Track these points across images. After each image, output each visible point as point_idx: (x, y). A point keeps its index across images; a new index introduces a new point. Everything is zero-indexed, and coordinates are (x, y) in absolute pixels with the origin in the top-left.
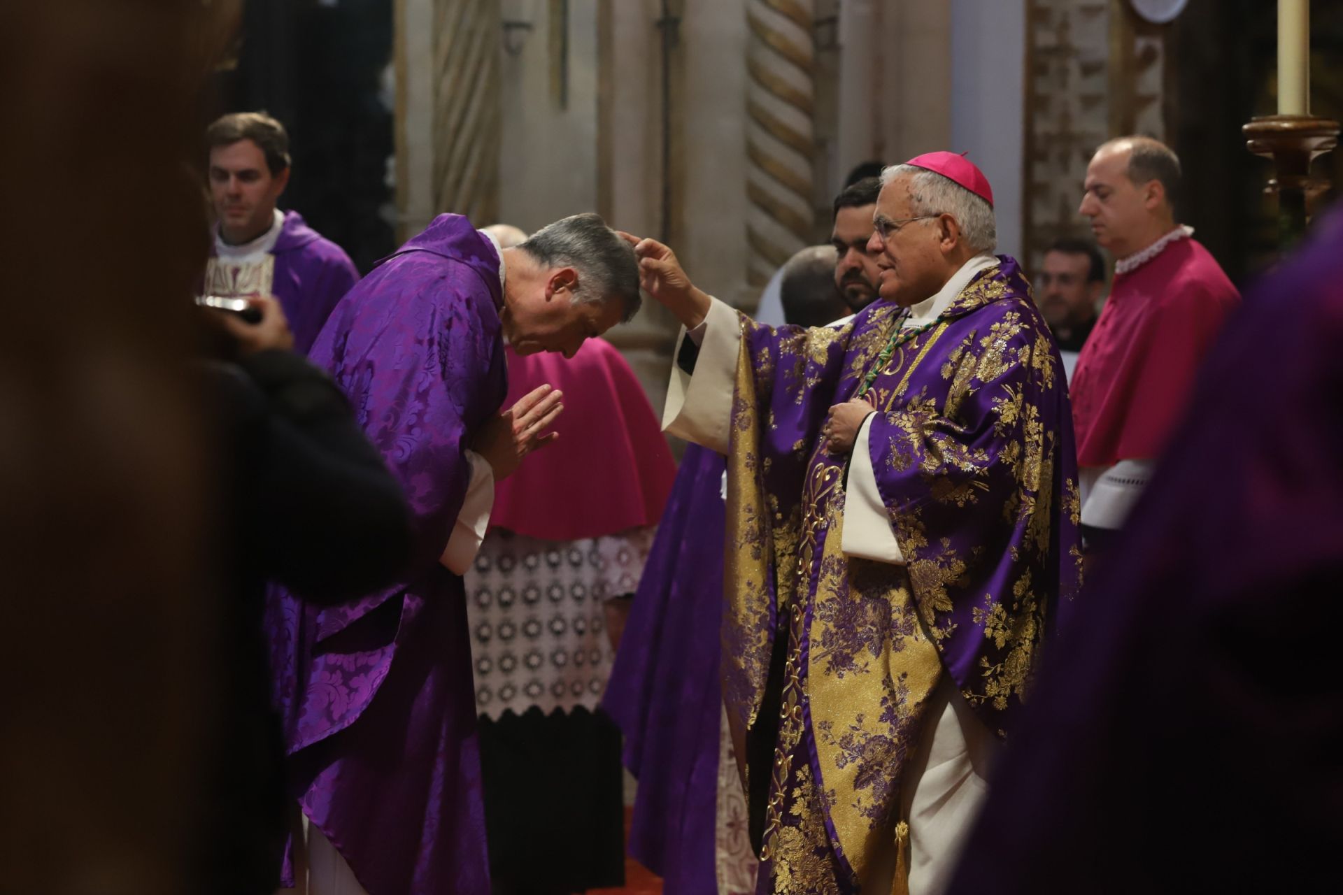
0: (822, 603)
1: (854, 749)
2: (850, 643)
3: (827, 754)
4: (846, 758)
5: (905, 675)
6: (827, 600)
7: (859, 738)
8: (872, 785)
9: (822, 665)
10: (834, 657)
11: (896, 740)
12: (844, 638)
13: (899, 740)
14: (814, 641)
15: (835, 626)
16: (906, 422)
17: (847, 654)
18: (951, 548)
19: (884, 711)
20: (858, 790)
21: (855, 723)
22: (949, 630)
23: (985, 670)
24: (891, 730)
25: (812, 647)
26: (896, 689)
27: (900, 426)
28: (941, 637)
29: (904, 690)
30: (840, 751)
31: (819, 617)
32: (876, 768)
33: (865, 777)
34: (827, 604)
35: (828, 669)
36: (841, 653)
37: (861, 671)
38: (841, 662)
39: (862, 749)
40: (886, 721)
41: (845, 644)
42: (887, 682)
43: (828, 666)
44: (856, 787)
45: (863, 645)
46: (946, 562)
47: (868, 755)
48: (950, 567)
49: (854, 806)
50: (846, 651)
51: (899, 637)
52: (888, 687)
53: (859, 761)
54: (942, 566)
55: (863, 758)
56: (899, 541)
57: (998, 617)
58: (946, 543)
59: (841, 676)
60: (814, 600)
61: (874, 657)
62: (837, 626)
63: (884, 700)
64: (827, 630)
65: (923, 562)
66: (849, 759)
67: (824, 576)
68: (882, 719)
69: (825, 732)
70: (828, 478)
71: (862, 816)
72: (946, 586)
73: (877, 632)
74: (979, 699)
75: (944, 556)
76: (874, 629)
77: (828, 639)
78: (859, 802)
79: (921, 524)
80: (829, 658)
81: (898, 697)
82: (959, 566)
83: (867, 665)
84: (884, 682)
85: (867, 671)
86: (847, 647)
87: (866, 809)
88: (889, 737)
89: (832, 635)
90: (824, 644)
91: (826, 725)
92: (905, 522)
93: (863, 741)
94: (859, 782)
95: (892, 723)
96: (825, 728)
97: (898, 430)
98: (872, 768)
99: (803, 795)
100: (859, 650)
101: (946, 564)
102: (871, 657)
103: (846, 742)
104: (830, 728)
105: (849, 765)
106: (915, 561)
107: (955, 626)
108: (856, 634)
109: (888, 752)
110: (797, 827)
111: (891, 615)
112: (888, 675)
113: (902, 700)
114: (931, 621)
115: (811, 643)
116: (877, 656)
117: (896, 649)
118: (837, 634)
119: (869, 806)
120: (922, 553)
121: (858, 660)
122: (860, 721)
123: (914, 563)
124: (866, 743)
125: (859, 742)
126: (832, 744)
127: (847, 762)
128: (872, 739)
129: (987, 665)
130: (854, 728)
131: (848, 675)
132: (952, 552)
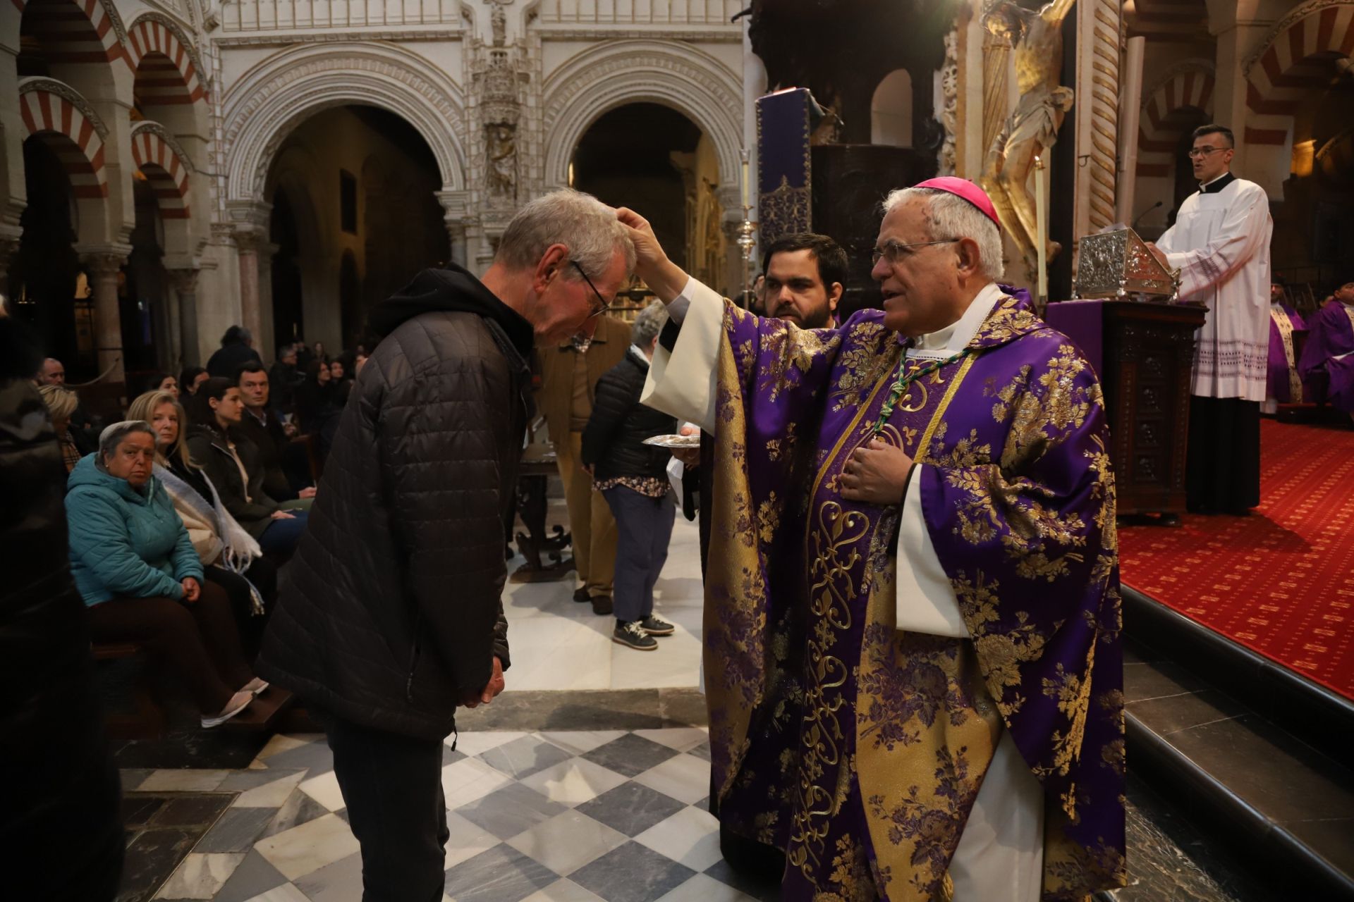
0: (868, 675)
1: (908, 823)
2: (899, 712)
3: (879, 830)
4: (900, 832)
5: (964, 749)
6: (873, 672)
7: (913, 811)
8: (930, 860)
9: (873, 737)
10: (883, 730)
11: (956, 816)
12: (893, 709)
13: (960, 815)
14: (861, 715)
15: (883, 698)
16: (972, 484)
17: (897, 725)
18: (1028, 622)
19: (940, 783)
20: (915, 866)
21: (908, 796)
22: (1018, 704)
23: (1056, 742)
24: (950, 805)
25: (860, 721)
26: (954, 763)
27: (965, 488)
28: (1009, 713)
29: (963, 764)
30: (893, 825)
31: (865, 690)
32: (933, 843)
33: (922, 852)
34: (873, 675)
35: (878, 743)
36: (890, 725)
37: (912, 740)
38: (890, 734)
39: (917, 824)
40: (943, 794)
41: (894, 714)
42: (942, 753)
43: (877, 739)
44: (912, 863)
45: (913, 714)
46: (1023, 638)
47: (925, 830)
48: (1026, 643)
49: (911, 882)
50: (897, 721)
51: (958, 710)
52: (944, 759)
53: (916, 837)
54: (1017, 642)
55: (921, 834)
56: (964, 616)
57: (1072, 689)
58: (1023, 617)
59: (890, 748)
60: (858, 671)
61: (925, 726)
62: (886, 698)
63: (939, 772)
64: (875, 703)
65: (993, 638)
66: (904, 835)
67: (867, 645)
68: (938, 792)
69: (874, 806)
70: (851, 524)
71: (920, 892)
72: (1019, 662)
73: (928, 699)
74: (1047, 772)
75: (1019, 632)
76: (924, 697)
77: (876, 711)
78: (916, 877)
79: (995, 599)
80: (878, 731)
81: (957, 772)
82: (1037, 642)
83: (917, 734)
84: (938, 753)
85: (919, 741)
86: (896, 717)
87: (924, 885)
88: (949, 813)
89: (880, 707)
90: (872, 718)
91: (877, 800)
92: (974, 597)
93: (918, 815)
94: (915, 859)
95: (950, 798)
96: (876, 803)
97: (964, 494)
98: (929, 843)
99: (844, 863)
100: (908, 719)
101: (1024, 638)
102: (921, 726)
103: (899, 816)
104: (881, 802)
105: (904, 841)
106: (983, 636)
107: (1023, 700)
108: (905, 702)
109: (947, 827)
110: (838, 893)
111: (947, 686)
112: (945, 748)
113: (963, 776)
114: (998, 697)
115: (858, 717)
116: (929, 726)
117: (955, 724)
118: (885, 706)
119: (928, 882)
120: (992, 628)
121: (908, 729)
122: (913, 793)
123: (981, 639)
124: (922, 817)
125: (913, 815)
126: (884, 818)
127: (901, 837)
128: (930, 813)
129: (1058, 738)
130: (907, 801)
131: (898, 746)
132: (1030, 627)
